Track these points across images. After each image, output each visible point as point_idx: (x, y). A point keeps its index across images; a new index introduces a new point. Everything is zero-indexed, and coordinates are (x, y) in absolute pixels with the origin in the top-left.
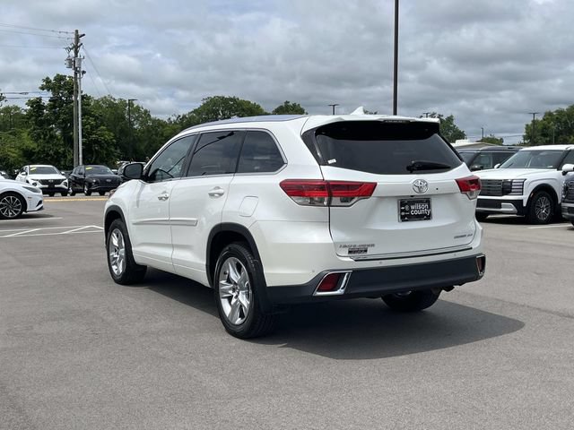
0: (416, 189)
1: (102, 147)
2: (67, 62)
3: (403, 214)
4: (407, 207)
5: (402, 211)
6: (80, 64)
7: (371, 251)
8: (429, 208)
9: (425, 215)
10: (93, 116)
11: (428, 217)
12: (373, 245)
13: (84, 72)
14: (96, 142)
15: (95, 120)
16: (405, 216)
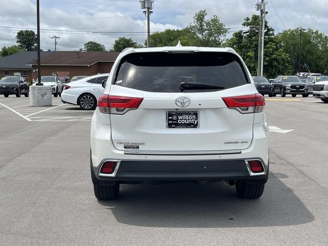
0: (179, 104)
1: (279, 64)
2: (256, 7)
3: (171, 122)
4: (175, 118)
5: (169, 120)
6: (264, 7)
8: (197, 119)
9: (192, 124)
10: (275, 42)
11: (195, 126)
12: (144, 144)
13: (267, 13)
14: (275, 59)
15: (276, 45)
16: (172, 124)
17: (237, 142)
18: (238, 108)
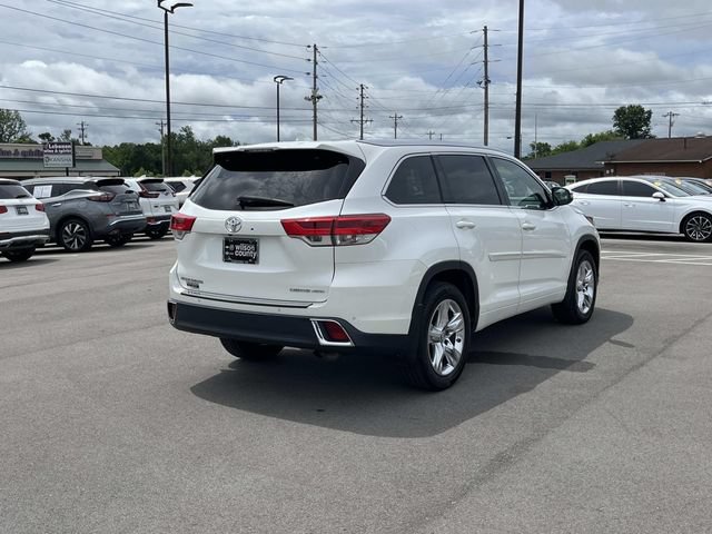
3: (227, 253)
4: (232, 247)
5: (226, 250)
7: (202, 287)
8: (256, 250)
9: (251, 258)
11: (254, 261)
12: (203, 282)
16: (229, 256)
17: (308, 291)
18: (304, 237)
